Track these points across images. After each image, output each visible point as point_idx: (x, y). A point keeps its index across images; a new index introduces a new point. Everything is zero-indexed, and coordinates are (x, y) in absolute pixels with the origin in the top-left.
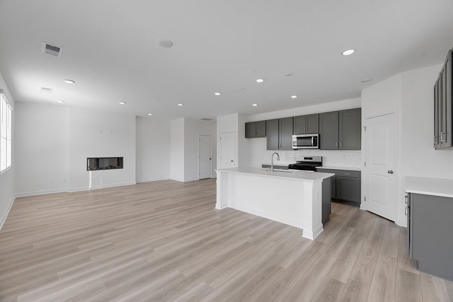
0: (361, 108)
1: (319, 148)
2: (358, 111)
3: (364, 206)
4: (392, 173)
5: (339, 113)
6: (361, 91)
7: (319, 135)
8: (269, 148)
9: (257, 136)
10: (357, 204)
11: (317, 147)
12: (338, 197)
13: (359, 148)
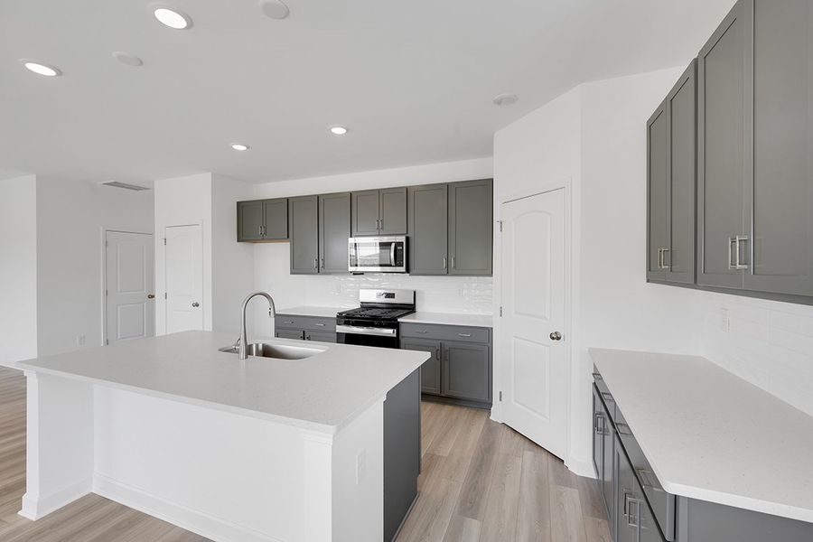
0: (492, 180)
1: (408, 270)
2: (487, 185)
3: (498, 413)
4: (559, 339)
5: (448, 188)
6: (492, 137)
7: (407, 239)
8: (295, 269)
9: (265, 237)
10: (484, 405)
11: (403, 269)
12: (446, 393)
13: (488, 271)
